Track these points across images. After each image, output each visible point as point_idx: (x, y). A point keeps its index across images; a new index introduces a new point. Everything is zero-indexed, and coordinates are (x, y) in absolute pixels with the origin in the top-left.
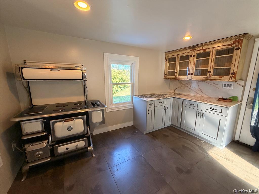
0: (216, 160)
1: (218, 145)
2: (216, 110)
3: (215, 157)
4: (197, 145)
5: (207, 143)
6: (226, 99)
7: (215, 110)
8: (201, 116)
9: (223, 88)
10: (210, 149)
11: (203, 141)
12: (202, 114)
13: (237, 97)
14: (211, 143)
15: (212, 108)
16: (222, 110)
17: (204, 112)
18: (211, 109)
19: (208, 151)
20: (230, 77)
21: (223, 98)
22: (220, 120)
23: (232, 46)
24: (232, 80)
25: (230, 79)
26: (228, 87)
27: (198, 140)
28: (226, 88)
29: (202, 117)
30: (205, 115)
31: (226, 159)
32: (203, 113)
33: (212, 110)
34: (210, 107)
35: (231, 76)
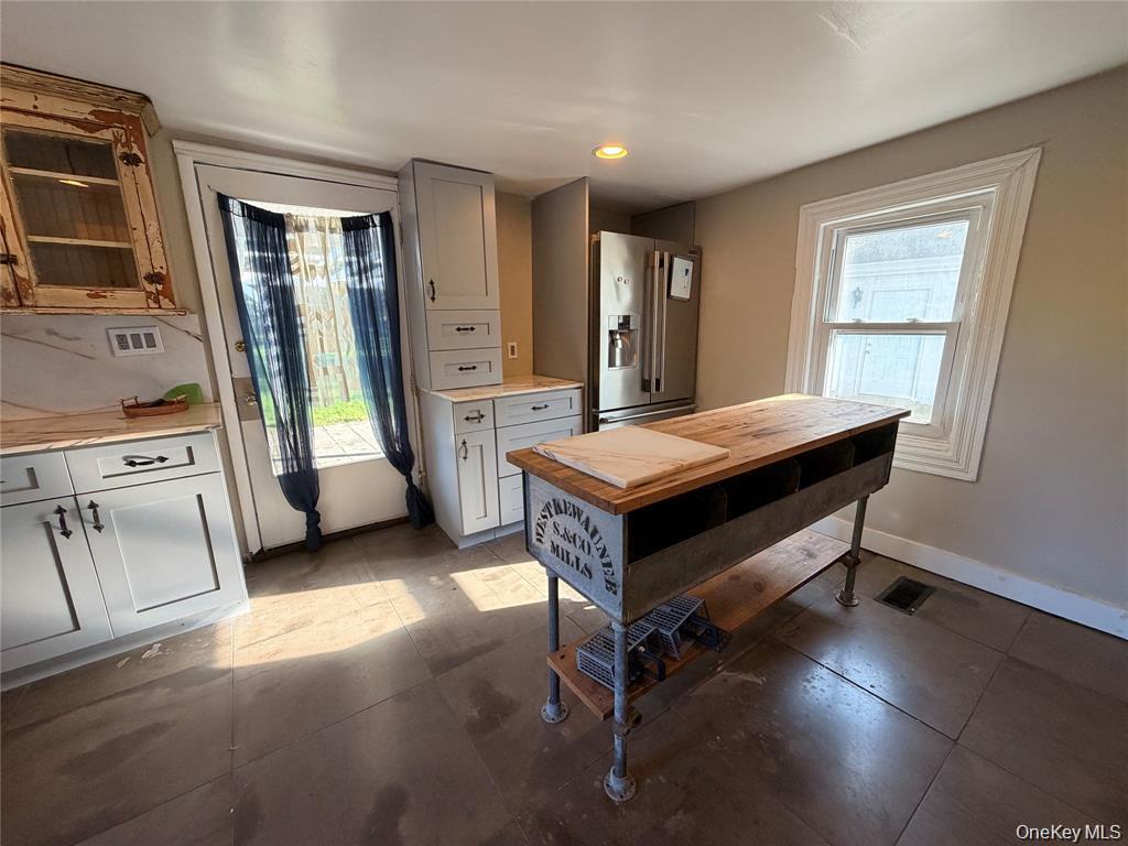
0: (274, 663)
1: (225, 610)
2: (162, 459)
3: (261, 657)
4: (150, 685)
5: (178, 639)
6: (160, 403)
7: (157, 464)
8: (90, 528)
9: (120, 353)
10: (213, 646)
11: (150, 647)
12: (88, 514)
13: (197, 385)
14: (194, 623)
15: (137, 461)
16: (189, 450)
17: (95, 498)
18: (132, 464)
19: (210, 662)
20: (149, 294)
21: (140, 400)
22: (199, 497)
23: (97, 135)
24: (160, 307)
25: (152, 305)
26: (138, 345)
27: (120, 665)
28: (132, 351)
29: (98, 528)
30: (111, 512)
31: (290, 629)
32: (93, 506)
33: (138, 468)
34: (125, 458)
35: (151, 288)
